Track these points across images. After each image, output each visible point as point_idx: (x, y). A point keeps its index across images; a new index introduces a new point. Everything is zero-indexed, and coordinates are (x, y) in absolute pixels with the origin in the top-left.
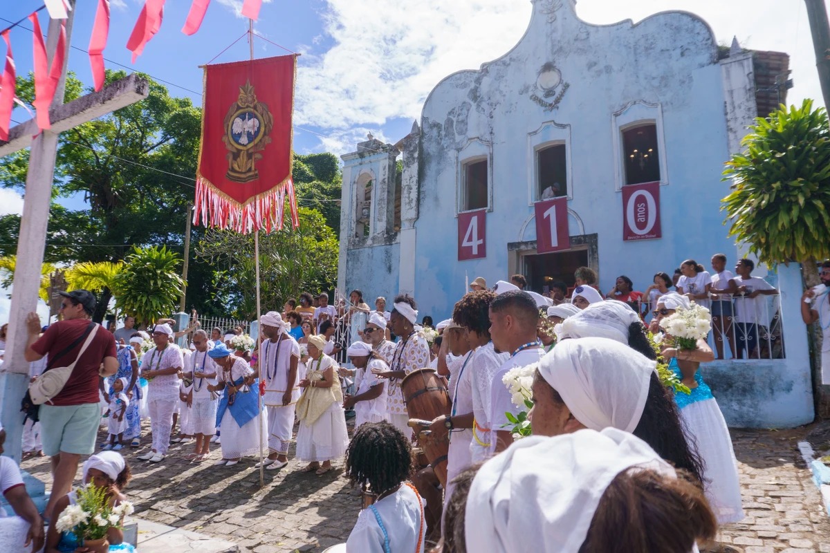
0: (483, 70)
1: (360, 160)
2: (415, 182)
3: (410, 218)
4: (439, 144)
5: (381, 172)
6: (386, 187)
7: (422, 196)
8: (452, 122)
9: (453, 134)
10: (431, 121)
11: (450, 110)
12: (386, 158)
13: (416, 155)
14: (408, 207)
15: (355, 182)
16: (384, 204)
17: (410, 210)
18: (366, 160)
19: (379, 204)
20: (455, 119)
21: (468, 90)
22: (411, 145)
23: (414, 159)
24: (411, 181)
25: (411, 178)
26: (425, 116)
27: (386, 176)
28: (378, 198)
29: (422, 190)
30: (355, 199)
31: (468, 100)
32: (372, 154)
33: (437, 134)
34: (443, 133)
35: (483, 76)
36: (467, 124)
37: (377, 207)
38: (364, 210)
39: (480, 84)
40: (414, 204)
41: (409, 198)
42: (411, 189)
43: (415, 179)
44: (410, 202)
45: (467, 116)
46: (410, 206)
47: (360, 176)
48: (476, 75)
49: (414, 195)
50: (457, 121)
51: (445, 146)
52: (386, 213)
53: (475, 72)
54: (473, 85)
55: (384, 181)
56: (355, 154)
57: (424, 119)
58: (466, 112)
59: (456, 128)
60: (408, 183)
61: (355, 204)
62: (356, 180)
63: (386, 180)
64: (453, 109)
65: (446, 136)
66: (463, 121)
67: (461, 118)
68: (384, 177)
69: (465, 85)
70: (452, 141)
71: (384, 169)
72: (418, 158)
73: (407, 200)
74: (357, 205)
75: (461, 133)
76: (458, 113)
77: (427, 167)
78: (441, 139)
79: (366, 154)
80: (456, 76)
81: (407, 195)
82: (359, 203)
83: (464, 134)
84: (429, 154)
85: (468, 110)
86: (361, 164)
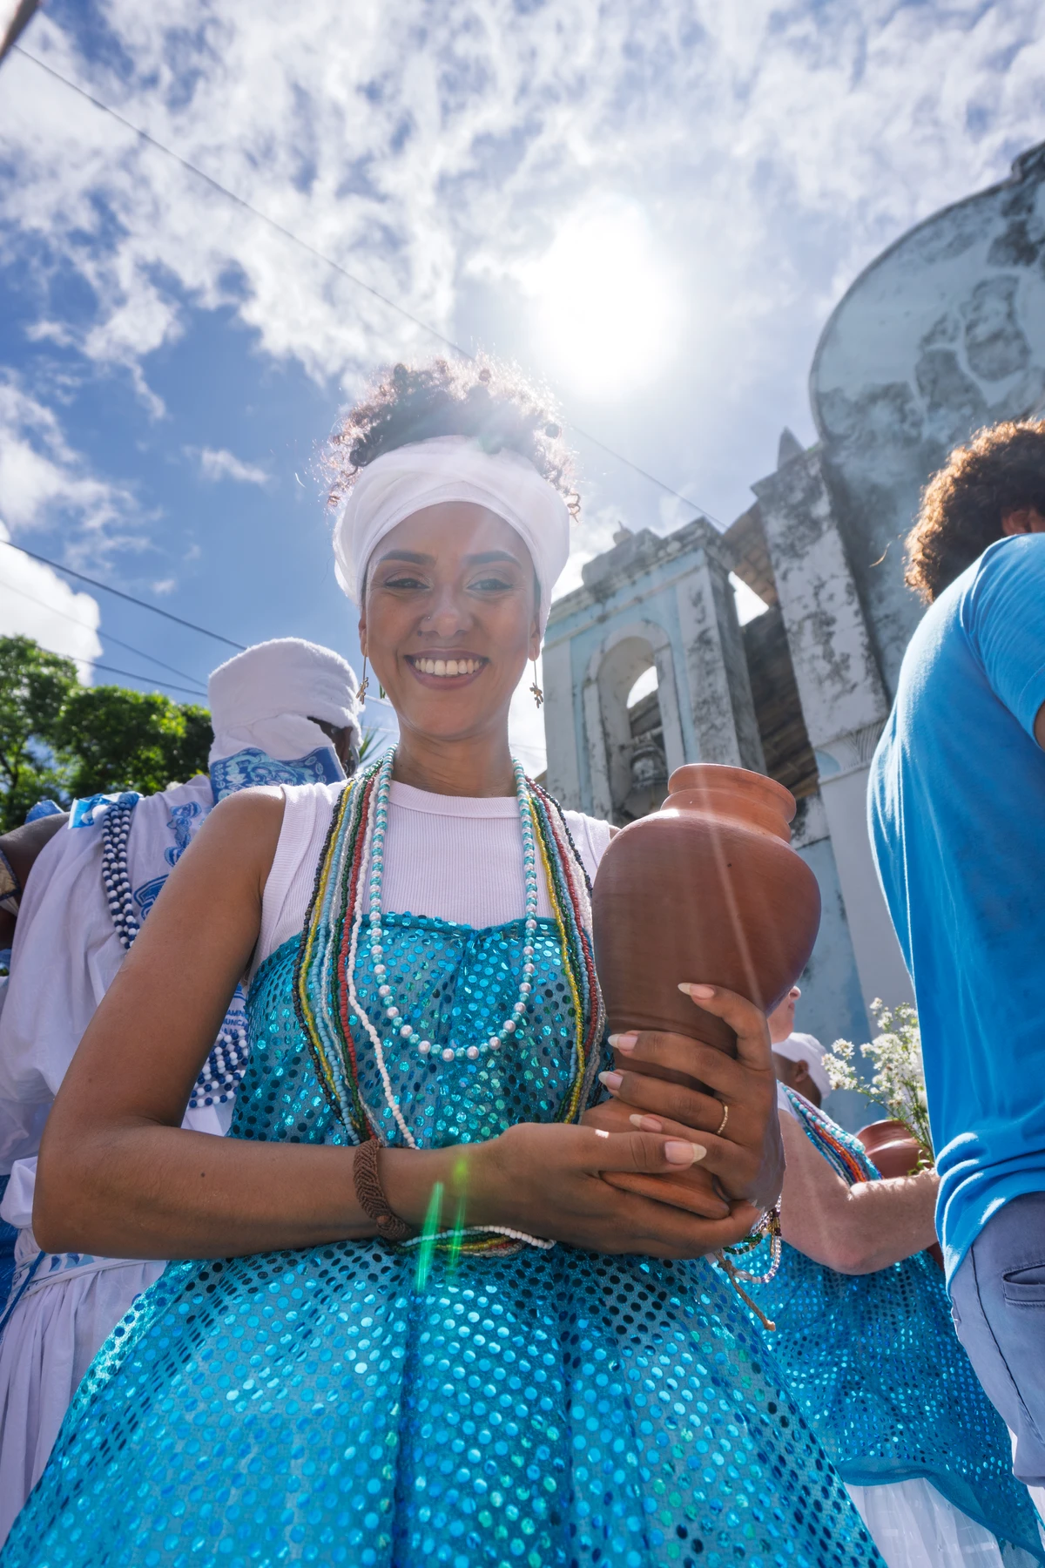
0: (1025, 175)
1: (597, 610)
2: (842, 596)
3: (852, 725)
4: (909, 441)
5: (688, 615)
6: (715, 654)
7: (885, 635)
8: (949, 358)
9: (969, 388)
10: (853, 393)
11: (925, 330)
12: (696, 569)
13: (822, 508)
14: (831, 689)
15: (588, 681)
16: (722, 714)
17: (846, 700)
18: (624, 596)
19: (698, 720)
20: (959, 347)
21: (983, 248)
22: (791, 489)
23: (815, 525)
24: (824, 595)
25: (820, 586)
26: (826, 387)
27: (711, 621)
28: (688, 701)
29: (879, 612)
30: (595, 734)
31: (992, 272)
32: (638, 575)
33: (896, 416)
34: (919, 403)
35: (1034, 185)
36: (1019, 335)
37: (692, 734)
38: (638, 766)
39: (1030, 209)
40: (858, 670)
41: (829, 655)
42: (830, 622)
43: (840, 581)
44: (839, 668)
45: (1010, 315)
46: (844, 680)
47: (605, 656)
48: (1004, 196)
49: (849, 636)
50: (974, 348)
51: (943, 437)
52: (734, 745)
53: (993, 191)
54: (1000, 227)
55: (703, 640)
56: (577, 594)
57: (821, 402)
58: (1002, 307)
59: (975, 368)
60: (813, 608)
61: (599, 751)
62: (593, 673)
63: (714, 634)
64: (943, 320)
65: (934, 406)
66: (995, 337)
67: (982, 331)
68: (700, 628)
69: (963, 243)
70: (967, 411)
71: (697, 600)
72: (833, 514)
73: (824, 667)
74: (609, 755)
75: (997, 373)
76: (963, 325)
77: (881, 531)
78: (917, 424)
79: (621, 583)
80: (918, 237)
81: (819, 650)
82: (615, 750)
83: (1021, 367)
84: (874, 489)
85: (1009, 297)
86: (603, 619)
